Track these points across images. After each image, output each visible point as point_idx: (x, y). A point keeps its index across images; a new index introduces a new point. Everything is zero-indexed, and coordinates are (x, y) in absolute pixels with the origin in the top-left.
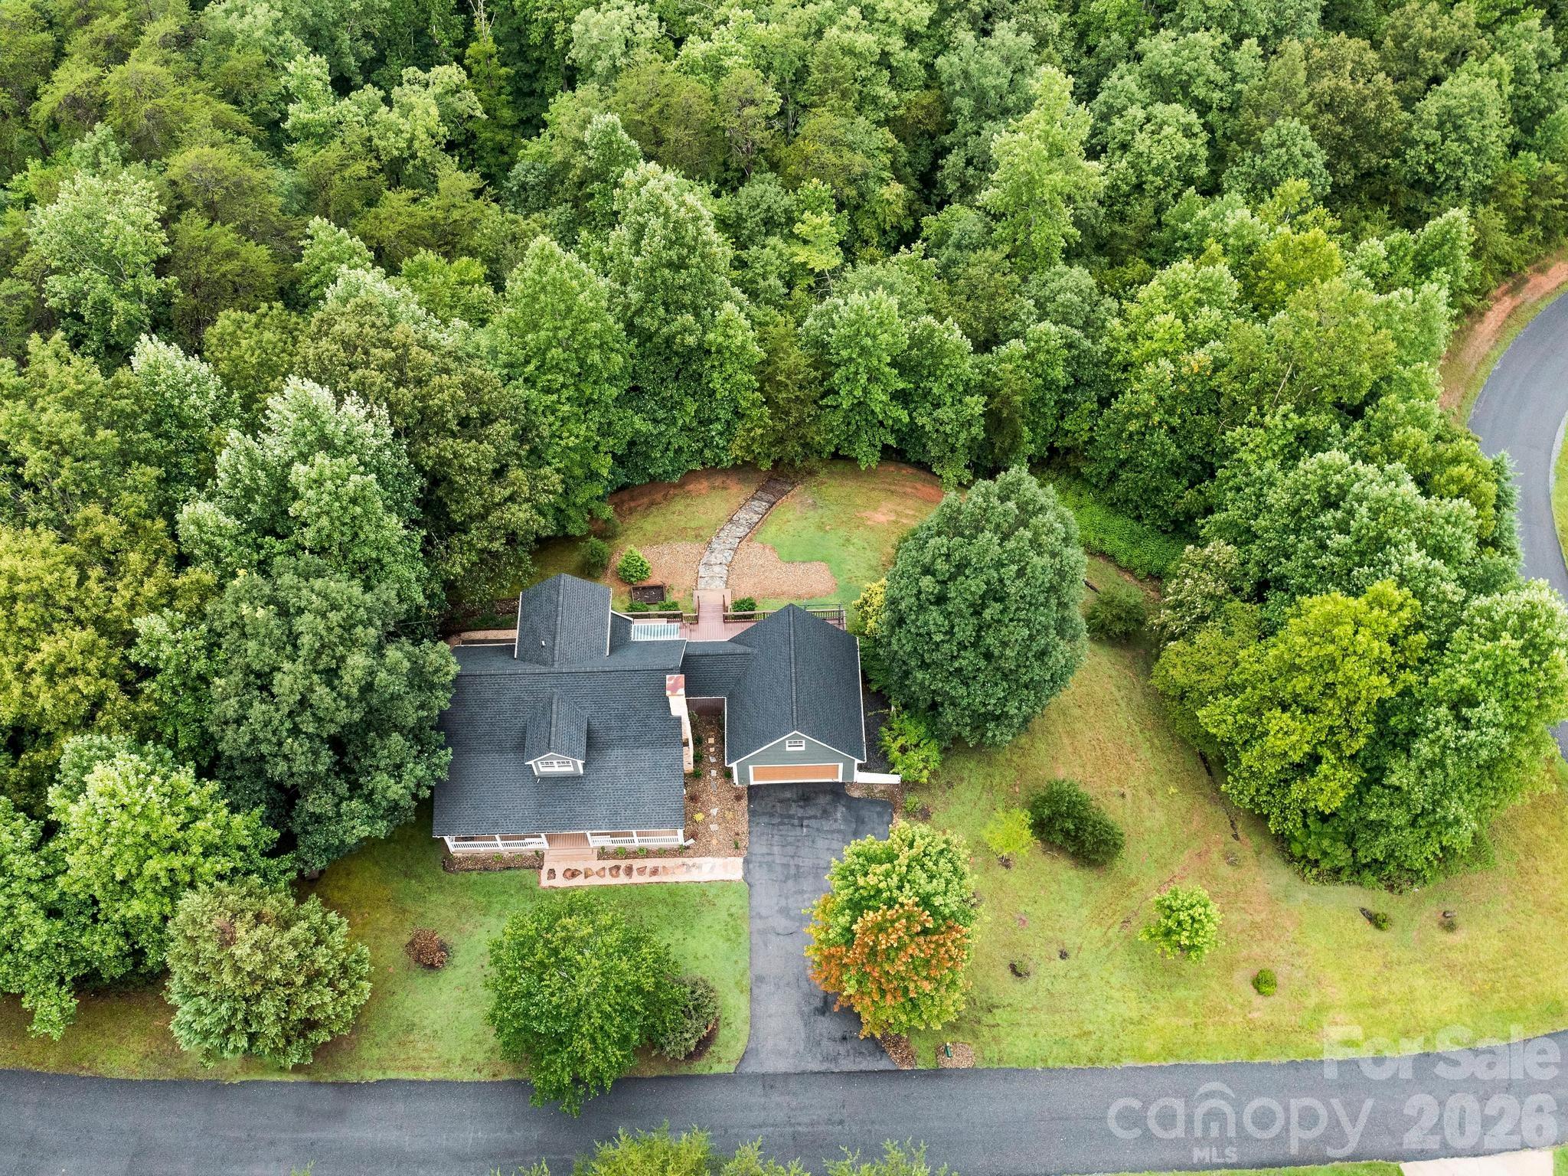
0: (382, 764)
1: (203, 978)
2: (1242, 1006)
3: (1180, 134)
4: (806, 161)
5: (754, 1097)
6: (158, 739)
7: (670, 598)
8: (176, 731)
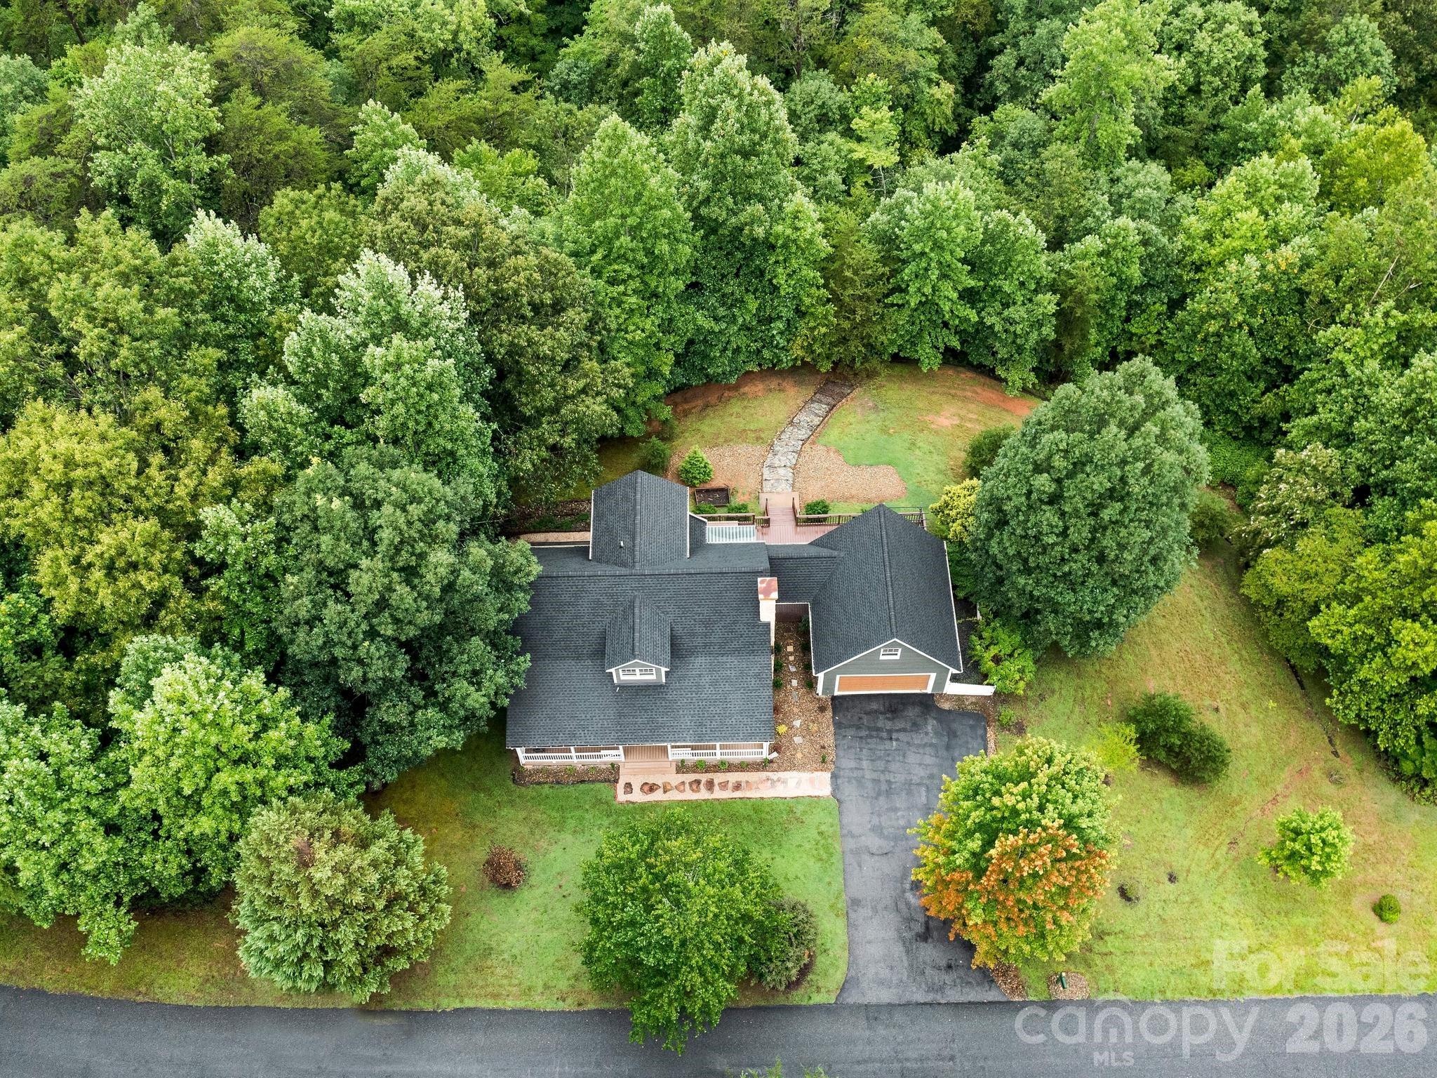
0: (461, 670)
1: (277, 901)
2: (1365, 934)
3: (1241, 33)
4: (859, 55)
5: (859, 1029)
6: (224, 640)
7: (736, 501)
8: (243, 633)
